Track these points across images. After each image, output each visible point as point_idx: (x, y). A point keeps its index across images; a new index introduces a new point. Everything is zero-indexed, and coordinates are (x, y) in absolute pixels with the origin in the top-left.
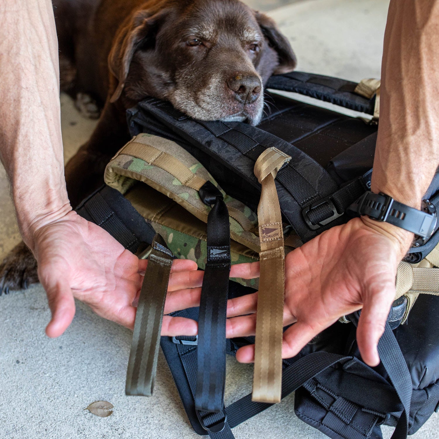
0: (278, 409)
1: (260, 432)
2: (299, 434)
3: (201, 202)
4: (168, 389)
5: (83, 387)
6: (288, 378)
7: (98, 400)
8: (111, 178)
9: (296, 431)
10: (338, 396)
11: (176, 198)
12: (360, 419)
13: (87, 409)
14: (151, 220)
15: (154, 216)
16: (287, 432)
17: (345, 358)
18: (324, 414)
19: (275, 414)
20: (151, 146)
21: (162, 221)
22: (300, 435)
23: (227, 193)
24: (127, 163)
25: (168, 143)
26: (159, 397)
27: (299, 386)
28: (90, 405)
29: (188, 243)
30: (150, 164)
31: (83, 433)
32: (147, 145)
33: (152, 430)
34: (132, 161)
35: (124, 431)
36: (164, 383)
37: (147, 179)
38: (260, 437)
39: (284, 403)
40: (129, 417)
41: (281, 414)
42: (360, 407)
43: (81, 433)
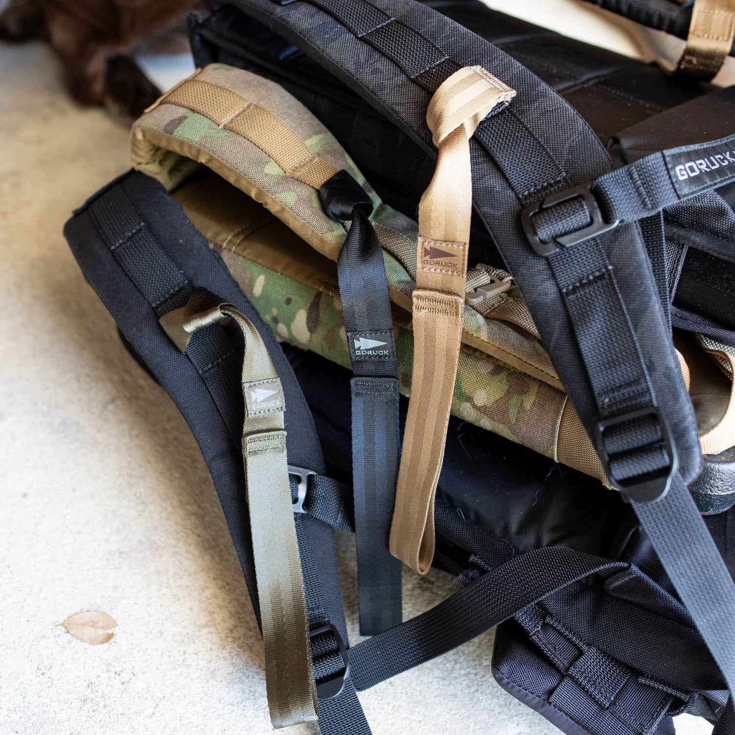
0: (460, 657)
1: (416, 702)
2: (500, 713)
3: (322, 214)
4: (234, 597)
5: (61, 579)
6: (485, 597)
7: (88, 608)
8: (142, 153)
9: (492, 705)
10: (588, 644)
11: (269, 201)
12: (632, 699)
13: (62, 624)
14: (221, 246)
15: (229, 238)
16: (473, 707)
17: (612, 565)
18: (555, 682)
19: (453, 667)
20: (227, 90)
21: (244, 250)
22: (500, 716)
23: (385, 201)
24: (172, 121)
25: (266, 85)
26: (213, 613)
27: (506, 616)
28: (69, 618)
29: (294, 299)
30: (221, 126)
31: (48, 675)
32: (221, 88)
33: (192, 679)
34: (185, 118)
35: (133, 678)
36: (228, 584)
37: (211, 159)
38: (416, 713)
39: (473, 646)
40: (147, 649)
41: (465, 669)
42: (636, 673)
43: (42, 674)
